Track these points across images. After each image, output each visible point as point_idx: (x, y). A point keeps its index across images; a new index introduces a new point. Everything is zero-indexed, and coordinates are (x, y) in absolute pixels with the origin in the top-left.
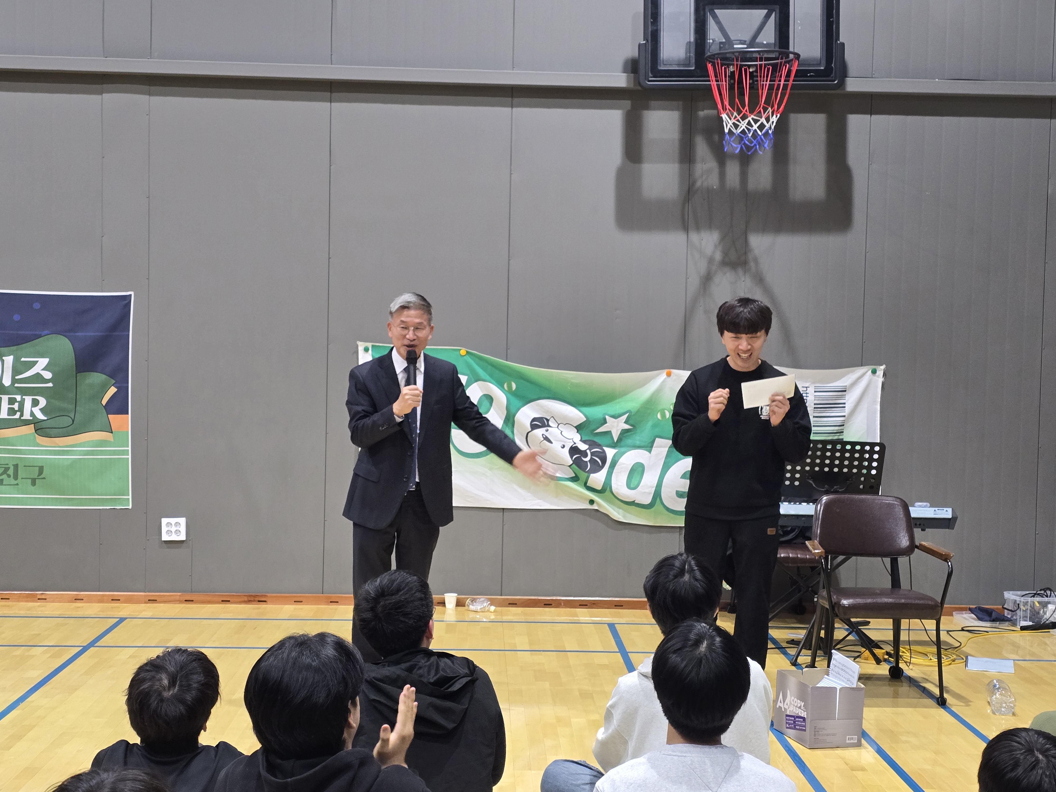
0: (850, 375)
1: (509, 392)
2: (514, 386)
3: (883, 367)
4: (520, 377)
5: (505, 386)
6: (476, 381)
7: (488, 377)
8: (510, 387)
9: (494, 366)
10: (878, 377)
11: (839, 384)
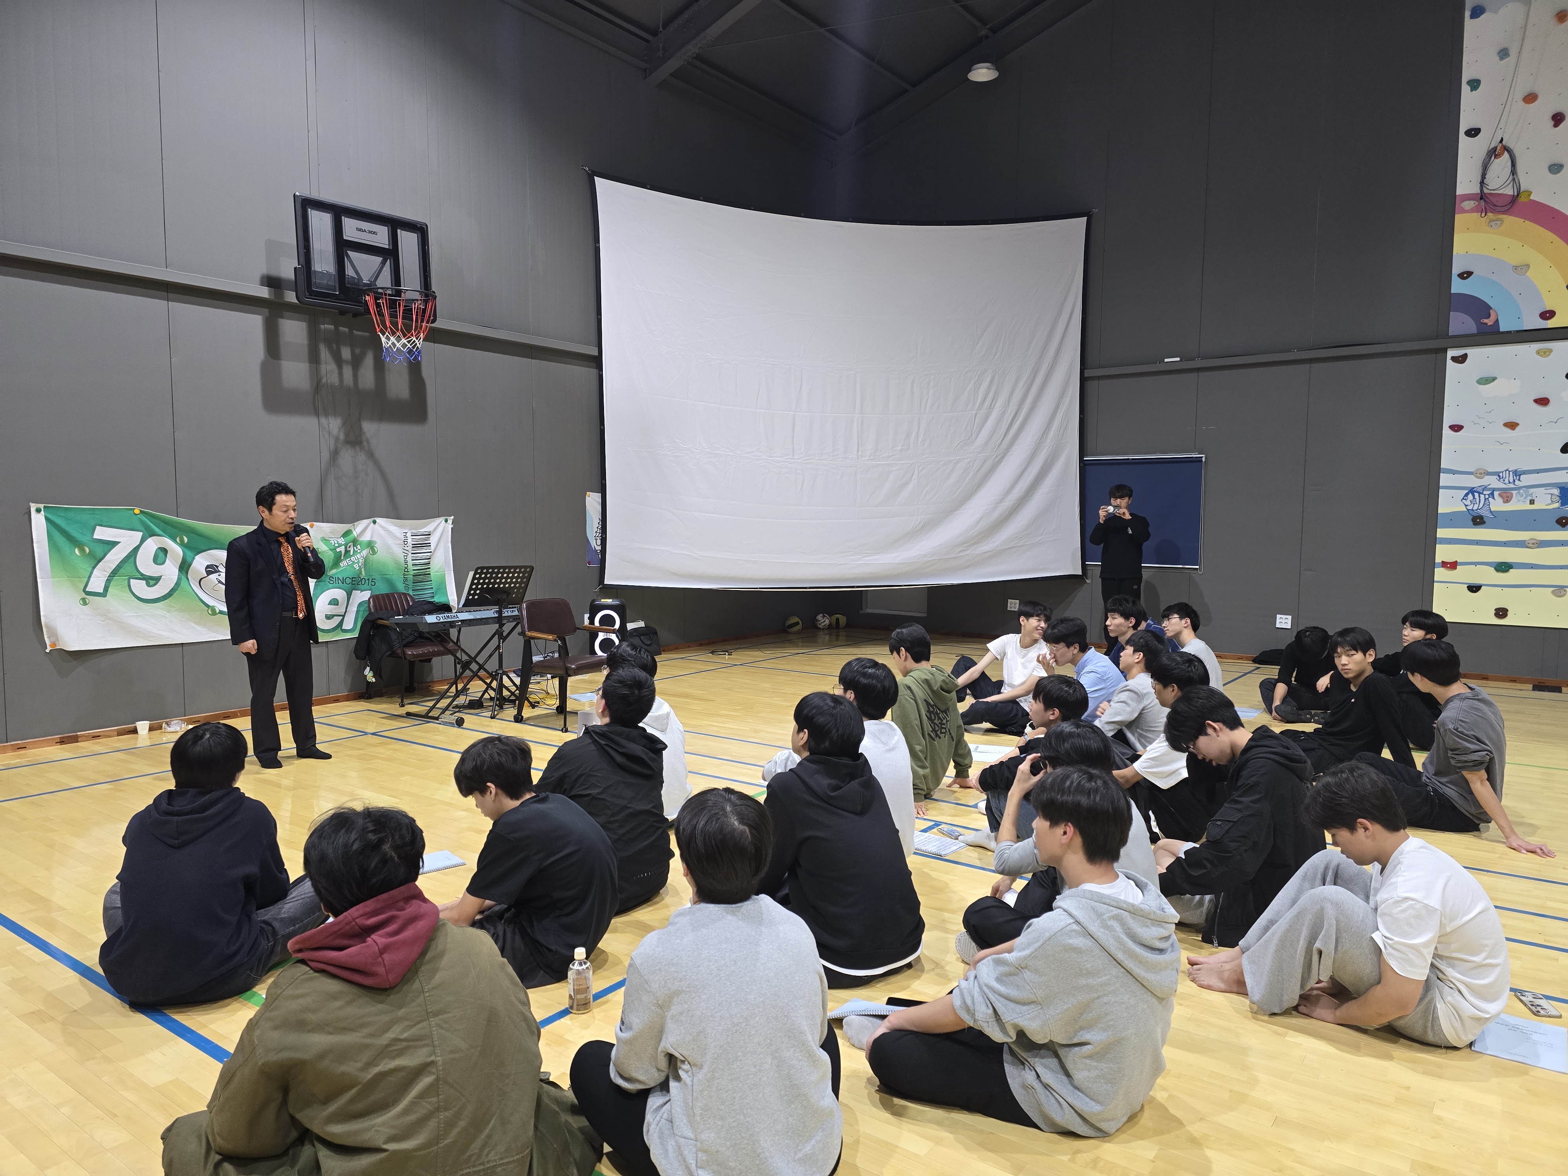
0: (432, 524)
1: (182, 544)
2: (186, 540)
3: (452, 517)
4: (191, 531)
5: (178, 539)
6: (150, 536)
7: (161, 533)
8: (182, 540)
9: (166, 522)
10: (449, 524)
11: (426, 529)
